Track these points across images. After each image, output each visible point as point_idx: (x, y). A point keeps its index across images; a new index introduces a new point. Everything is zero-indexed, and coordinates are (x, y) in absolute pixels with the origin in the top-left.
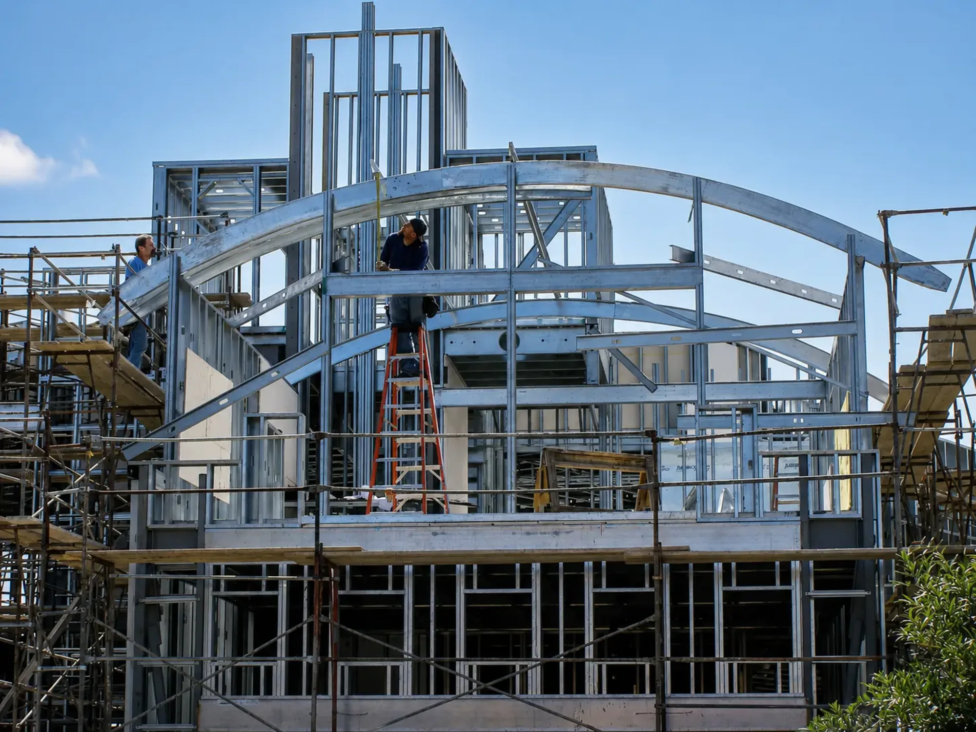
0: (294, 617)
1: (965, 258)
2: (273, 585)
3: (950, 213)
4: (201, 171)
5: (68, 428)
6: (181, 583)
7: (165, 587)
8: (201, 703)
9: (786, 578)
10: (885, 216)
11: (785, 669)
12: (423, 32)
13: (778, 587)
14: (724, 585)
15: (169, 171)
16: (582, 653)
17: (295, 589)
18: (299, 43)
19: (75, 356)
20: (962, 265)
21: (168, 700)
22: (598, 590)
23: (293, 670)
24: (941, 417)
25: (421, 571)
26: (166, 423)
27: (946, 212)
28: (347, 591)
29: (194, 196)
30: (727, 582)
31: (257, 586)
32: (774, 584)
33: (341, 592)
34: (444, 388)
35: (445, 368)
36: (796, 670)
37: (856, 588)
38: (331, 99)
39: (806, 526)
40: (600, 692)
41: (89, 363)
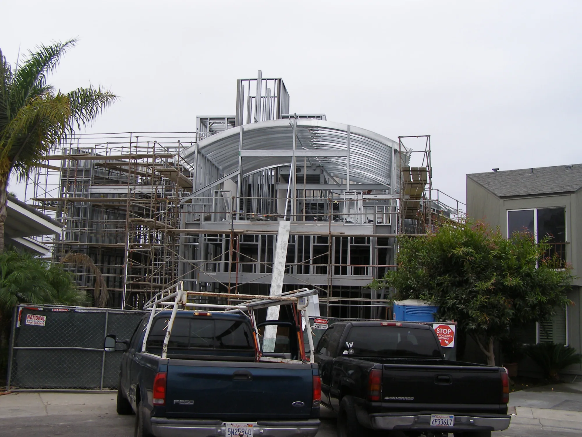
0: (227, 248)
1: (425, 150)
2: (221, 240)
3: (419, 137)
4: (210, 119)
5: (170, 193)
6: (196, 239)
7: (191, 240)
8: (199, 273)
9: (369, 242)
10: (400, 138)
11: (367, 268)
12: (276, 79)
13: (366, 245)
14: (351, 244)
15: (201, 119)
16: (308, 262)
17: (227, 242)
18: (240, 82)
19: (166, 173)
20: (424, 152)
21: (191, 271)
22: (314, 244)
23: (226, 265)
24: (419, 196)
25: (263, 237)
26: (193, 192)
27: (418, 137)
28: (242, 243)
29: (208, 126)
30: (351, 243)
31: (216, 240)
32: (365, 244)
33: (240, 243)
34: (278, 184)
35: (279, 178)
36: (370, 269)
37: (389, 246)
38: (250, 98)
39: (375, 227)
40: (314, 274)
41: (170, 175)
